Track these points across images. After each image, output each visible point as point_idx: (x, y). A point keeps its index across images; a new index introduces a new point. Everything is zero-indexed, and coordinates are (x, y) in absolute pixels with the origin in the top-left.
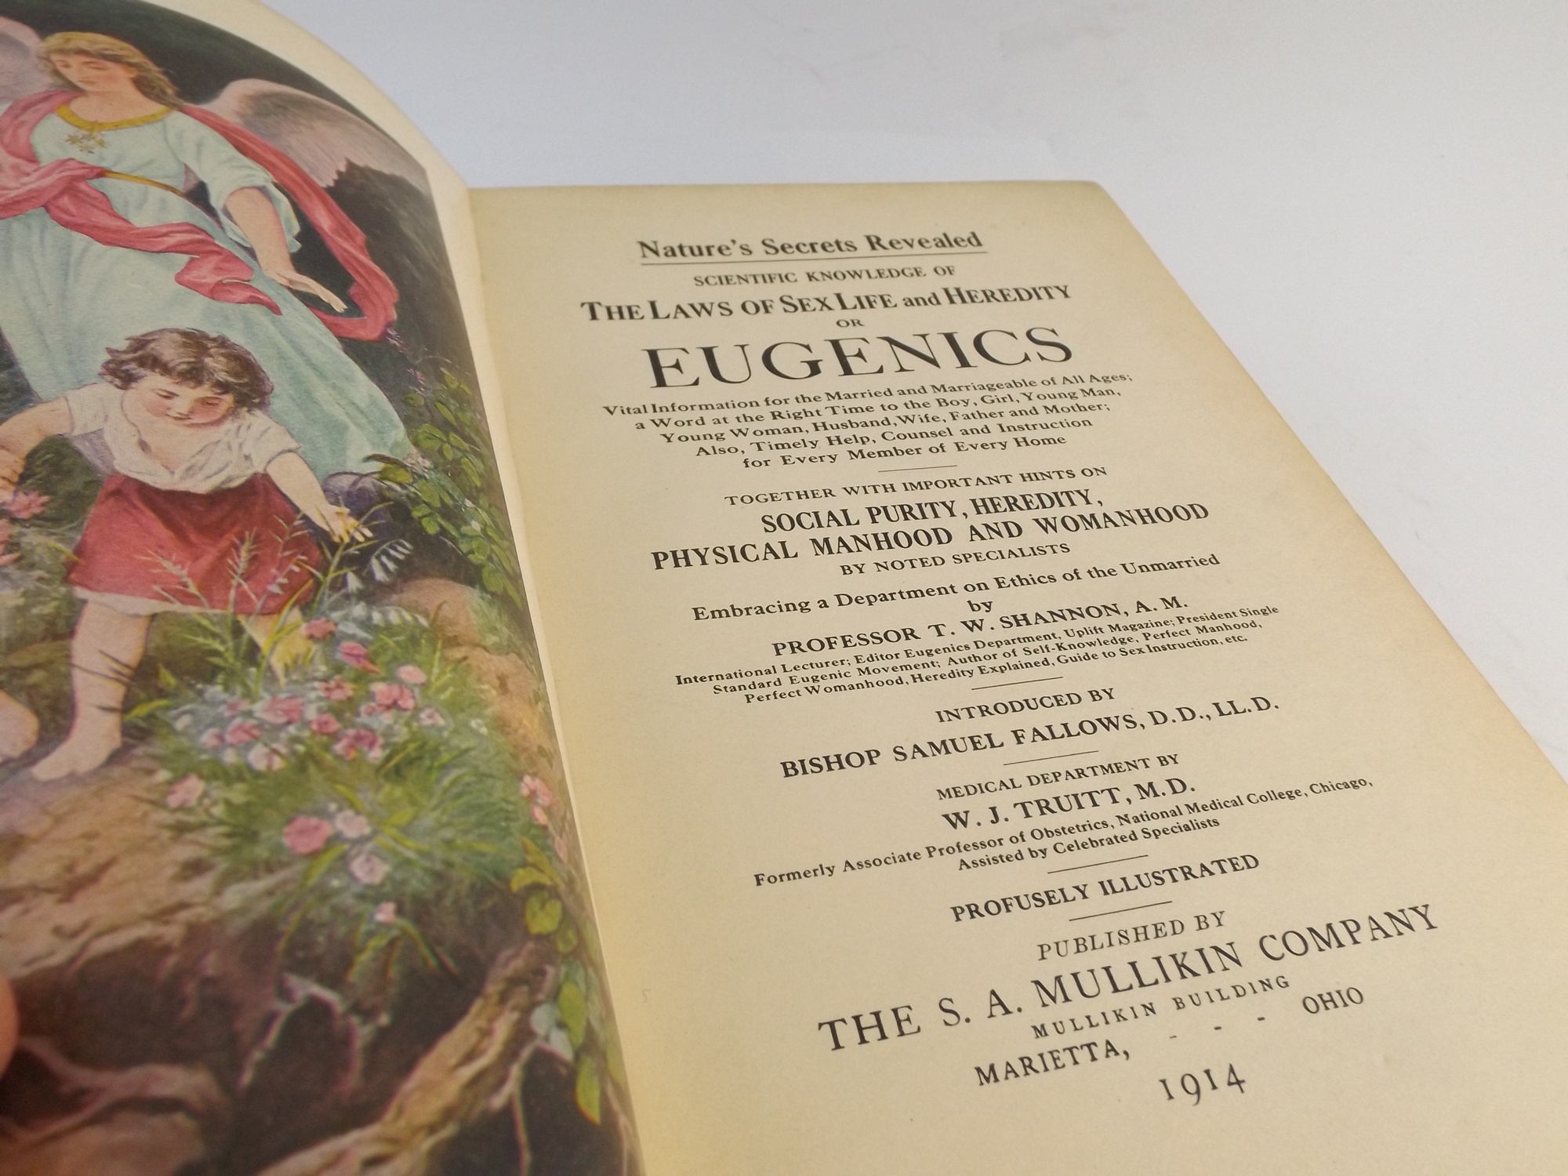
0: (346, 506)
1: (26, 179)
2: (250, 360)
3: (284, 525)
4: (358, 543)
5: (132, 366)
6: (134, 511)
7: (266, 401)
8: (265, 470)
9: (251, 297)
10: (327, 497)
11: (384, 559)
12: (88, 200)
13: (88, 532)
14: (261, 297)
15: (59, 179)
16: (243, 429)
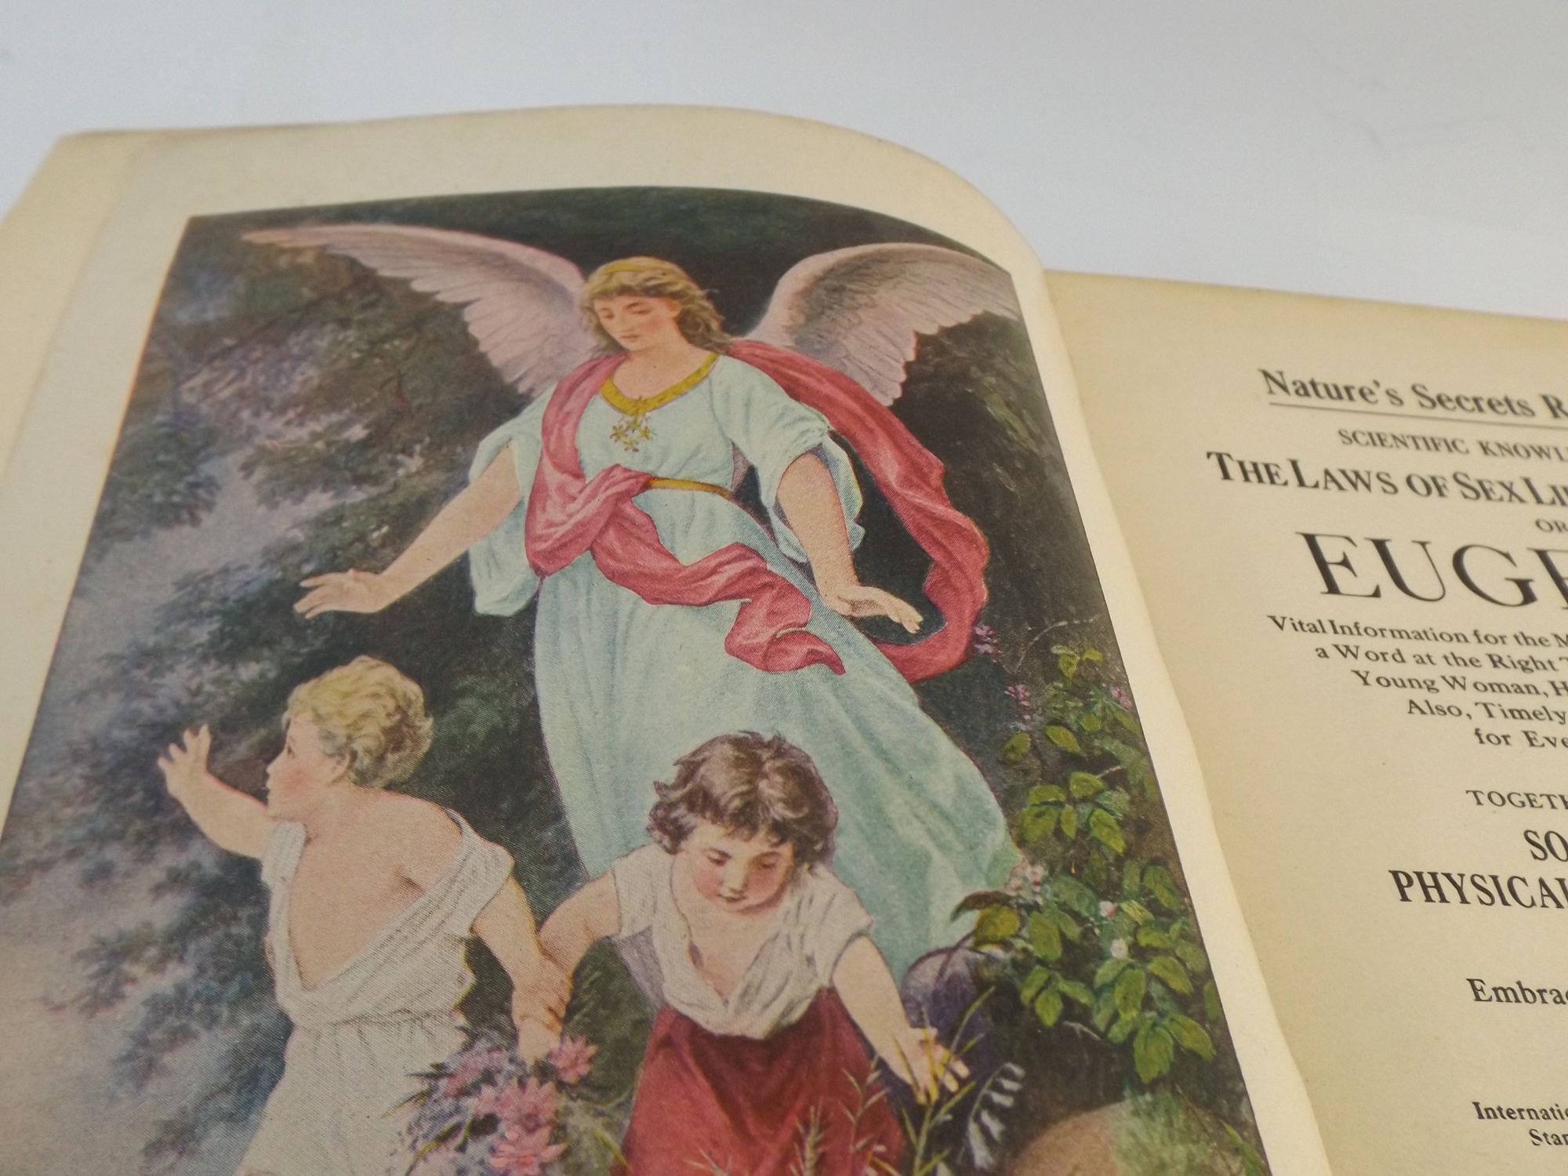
0: (933, 1024)
1: (572, 507)
2: (810, 771)
3: (856, 1085)
4: (951, 1095)
5: (681, 811)
6: (686, 1077)
7: (830, 845)
8: (831, 980)
9: (811, 652)
10: (908, 1012)
11: (985, 1117)
12: (634, 530)
13: (637, 1114)
14: (820, 648)
15: (606, 500)
16: (805, 903)
